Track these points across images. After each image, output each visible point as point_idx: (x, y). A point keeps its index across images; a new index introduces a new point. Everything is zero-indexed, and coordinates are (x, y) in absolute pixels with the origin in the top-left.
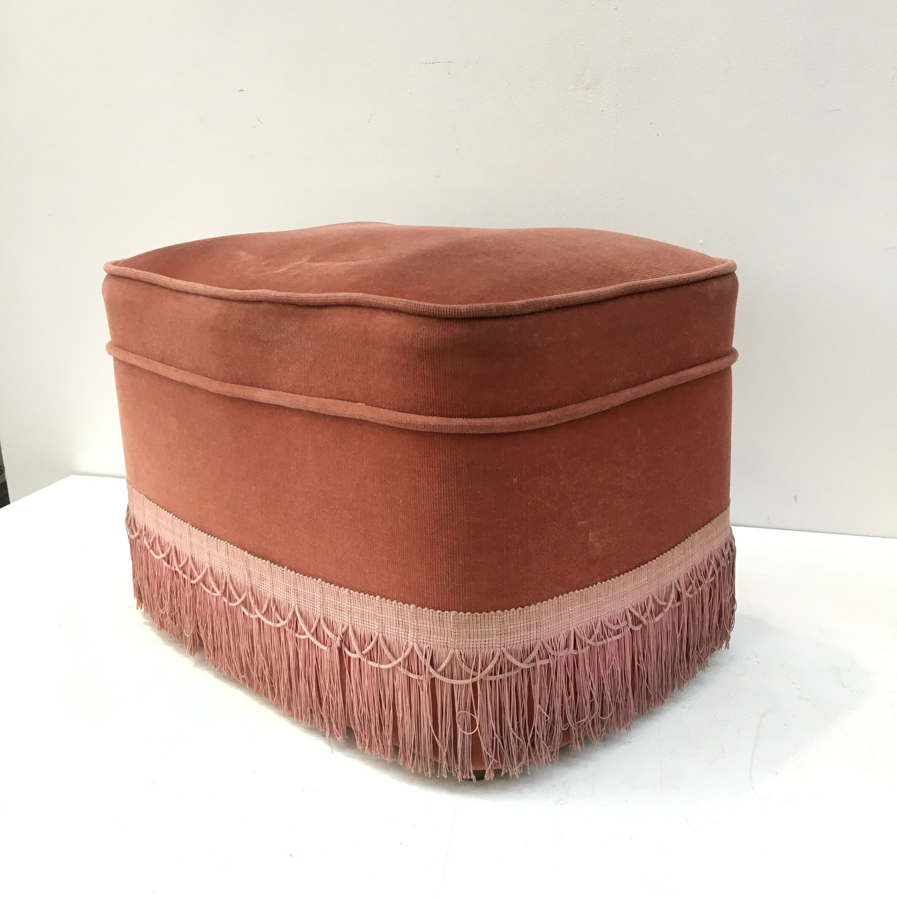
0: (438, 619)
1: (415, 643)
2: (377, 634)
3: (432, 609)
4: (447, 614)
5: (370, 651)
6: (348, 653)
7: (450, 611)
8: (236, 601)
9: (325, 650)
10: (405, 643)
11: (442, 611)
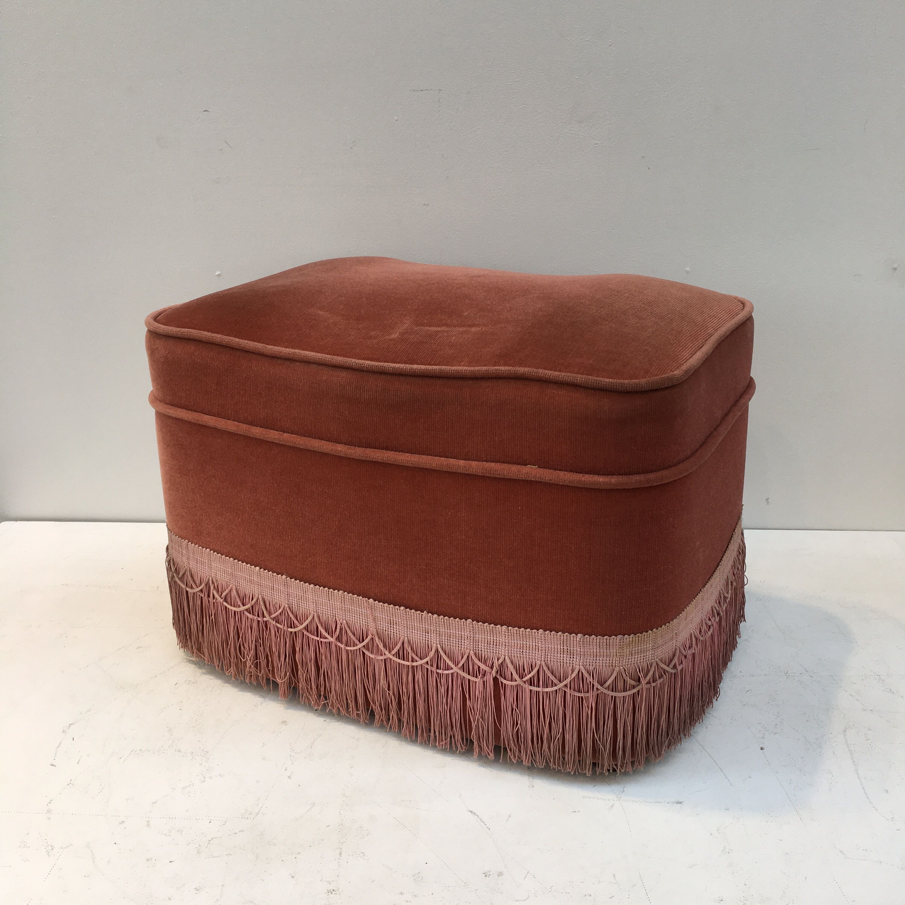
0: (605, 644)
1: (581, 667)
2: (538, 663)
3: (599, 635)
4: (613, 639)
5: (531, 678)
6: (504, 682)
7: (616, 636)
8: (356, 646)
9: (478, 681)
10: (570, 668)
11: (609, 637)
